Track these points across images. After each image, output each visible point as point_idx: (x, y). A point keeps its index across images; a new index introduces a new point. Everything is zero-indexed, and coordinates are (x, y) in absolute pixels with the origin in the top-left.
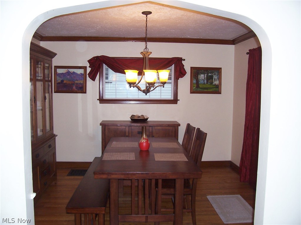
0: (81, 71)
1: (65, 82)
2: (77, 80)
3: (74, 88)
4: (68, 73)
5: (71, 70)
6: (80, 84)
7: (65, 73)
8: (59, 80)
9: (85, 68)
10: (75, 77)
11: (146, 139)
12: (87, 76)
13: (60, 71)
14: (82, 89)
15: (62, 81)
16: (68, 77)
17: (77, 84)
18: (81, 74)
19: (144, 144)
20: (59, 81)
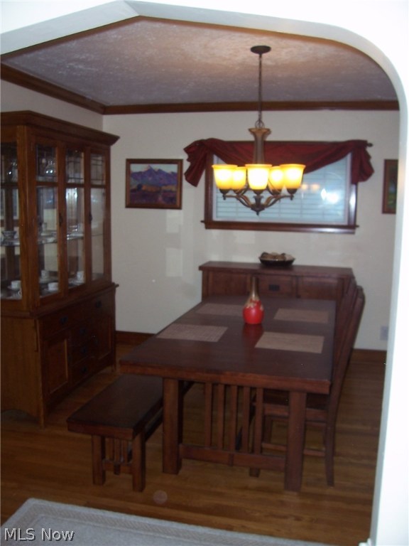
0: (173, 168)
1: (144, 188)
2: (165, 185)
3: (160, 199)
4: (150, 172)
5: (156, 167)
6: (171, 191)
7: (145, 173)
8: (134, 184)
9: (179, 162)
10: (161, 179)
11: (255, 302)
12: (184, 177)
13: (136, 168)
14: (173, 202)
15: (140, 187)
16: (150, 179)
17: (165, 191)
18: (173, 173)
19: (254, 311)
20: (134, 187)
